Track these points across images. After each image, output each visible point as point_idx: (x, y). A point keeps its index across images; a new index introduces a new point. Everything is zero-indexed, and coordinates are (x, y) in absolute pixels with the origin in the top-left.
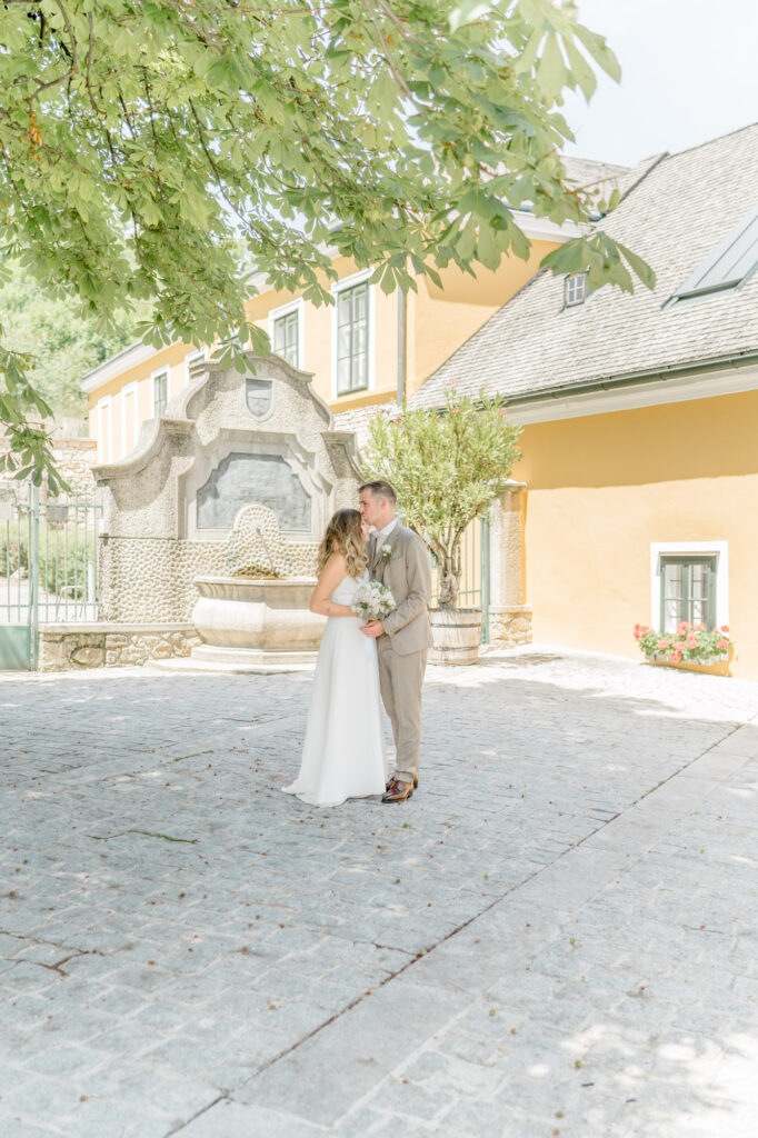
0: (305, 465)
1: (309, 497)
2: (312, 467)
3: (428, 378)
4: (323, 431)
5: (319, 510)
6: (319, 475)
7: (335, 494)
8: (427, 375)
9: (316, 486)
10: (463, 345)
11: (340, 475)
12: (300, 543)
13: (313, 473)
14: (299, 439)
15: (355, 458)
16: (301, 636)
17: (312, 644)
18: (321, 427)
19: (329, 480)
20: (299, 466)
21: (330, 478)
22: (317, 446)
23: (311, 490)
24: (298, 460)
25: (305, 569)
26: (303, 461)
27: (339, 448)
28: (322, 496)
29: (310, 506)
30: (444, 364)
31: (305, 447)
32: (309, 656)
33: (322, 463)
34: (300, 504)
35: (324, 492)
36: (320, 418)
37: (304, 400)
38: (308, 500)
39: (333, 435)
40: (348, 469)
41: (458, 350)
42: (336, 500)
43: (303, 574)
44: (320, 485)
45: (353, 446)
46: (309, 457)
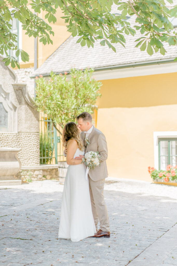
0: (5, 98)
1: (7, 112)
2: (8, 99)
3: (48, 58)
4: (13, 83)
5: (11, 118)
6: (11, 103)
7: (18, 111)
8: (48, 56)
9: (10, 108)
10: (63, 43)
11: (20, 103)
12: (3, 132)
13: (9, 102)
14: (3, 87)
15: (26, 96)
16: (8, 173)
17: (12, 177)
18: (12, 82)
19: (15, 105)
20: (3, 99)
21: (16, 104)
22: (10, 90)
23: (8, 109)
24: (2, 96)
25: (6, 144)
26: (4, 96)
27: (19, 91)
28: (12, 112)
29: (7, 116)
30: (55, 51)
31: (5, 90)
32: (12, 182)
33: (13, 97)
34: (3, 115)
35: (13, 110)
36: (12, 78)
37: (5, 70)
38: (6, 113)
39: (17, 85)
40: (23, 100)
41: (61, 45)
42: (18, 113)
43: (5, 146)
44: (12, 107)
45: (26, 90)
46: (7, 94)
